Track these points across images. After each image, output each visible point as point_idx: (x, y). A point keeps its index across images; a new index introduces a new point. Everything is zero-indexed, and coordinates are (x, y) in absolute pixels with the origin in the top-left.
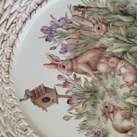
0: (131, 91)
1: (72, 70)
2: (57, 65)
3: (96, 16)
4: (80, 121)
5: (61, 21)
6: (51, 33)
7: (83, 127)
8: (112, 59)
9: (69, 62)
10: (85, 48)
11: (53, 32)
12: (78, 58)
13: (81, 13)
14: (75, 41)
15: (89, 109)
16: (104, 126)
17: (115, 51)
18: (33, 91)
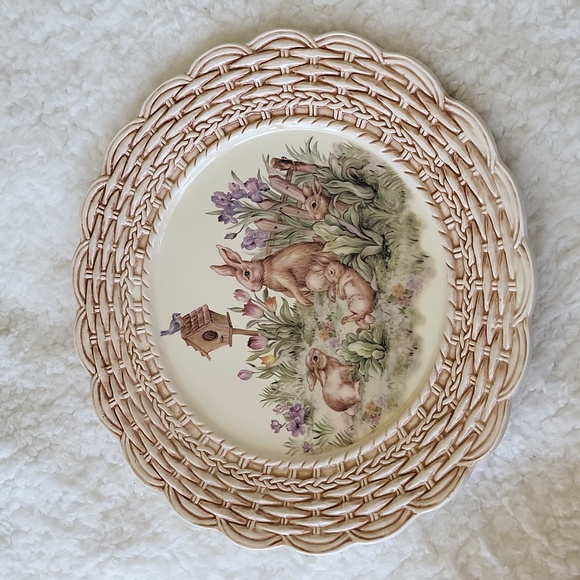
0: (359, 331)
1: (261, 281)
2: (235, 269)
3: (310, 180)
4: (268, 382)
5: (249, 186)
6: (229, 206)
7: (272, 394)
8: (333, 267)
9: (258, 267)
10: (288, 240)
11: (233, 205)
12: (274, 260)
13: (285, 172)
14: (270, 227)
15: (286, 359)
16: (308, 396)
17: (338, 252)
18: (188, 317)
